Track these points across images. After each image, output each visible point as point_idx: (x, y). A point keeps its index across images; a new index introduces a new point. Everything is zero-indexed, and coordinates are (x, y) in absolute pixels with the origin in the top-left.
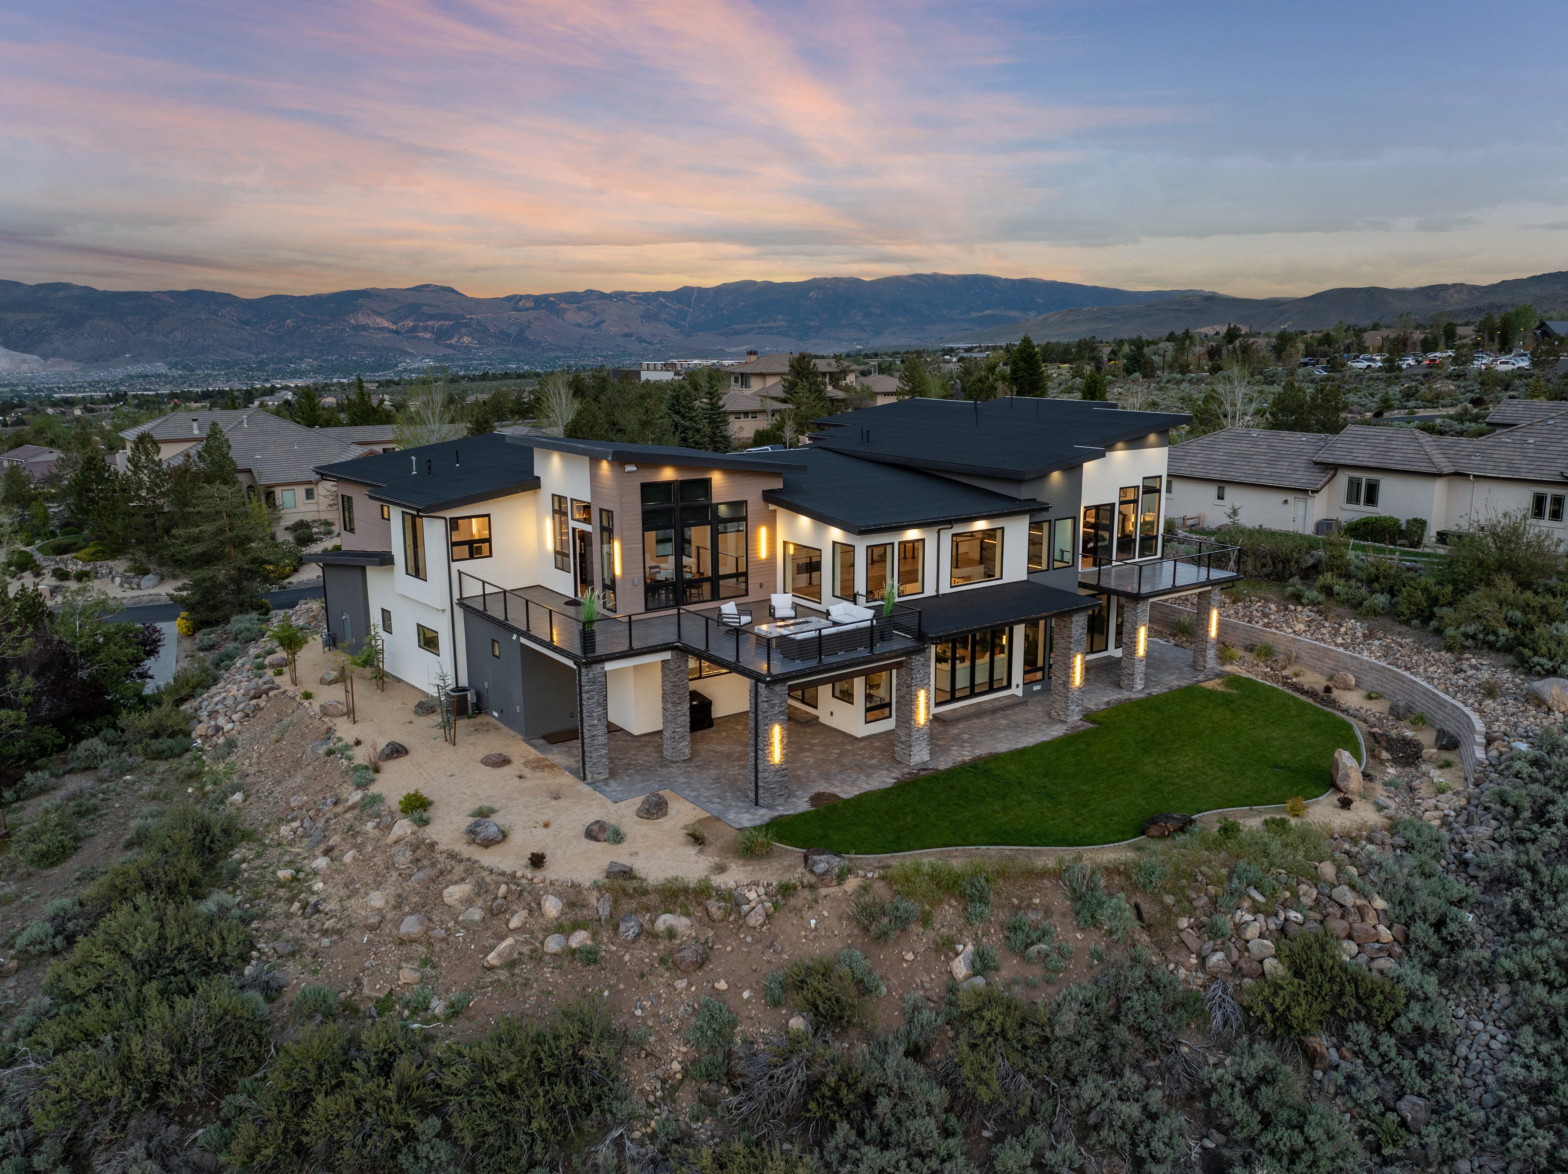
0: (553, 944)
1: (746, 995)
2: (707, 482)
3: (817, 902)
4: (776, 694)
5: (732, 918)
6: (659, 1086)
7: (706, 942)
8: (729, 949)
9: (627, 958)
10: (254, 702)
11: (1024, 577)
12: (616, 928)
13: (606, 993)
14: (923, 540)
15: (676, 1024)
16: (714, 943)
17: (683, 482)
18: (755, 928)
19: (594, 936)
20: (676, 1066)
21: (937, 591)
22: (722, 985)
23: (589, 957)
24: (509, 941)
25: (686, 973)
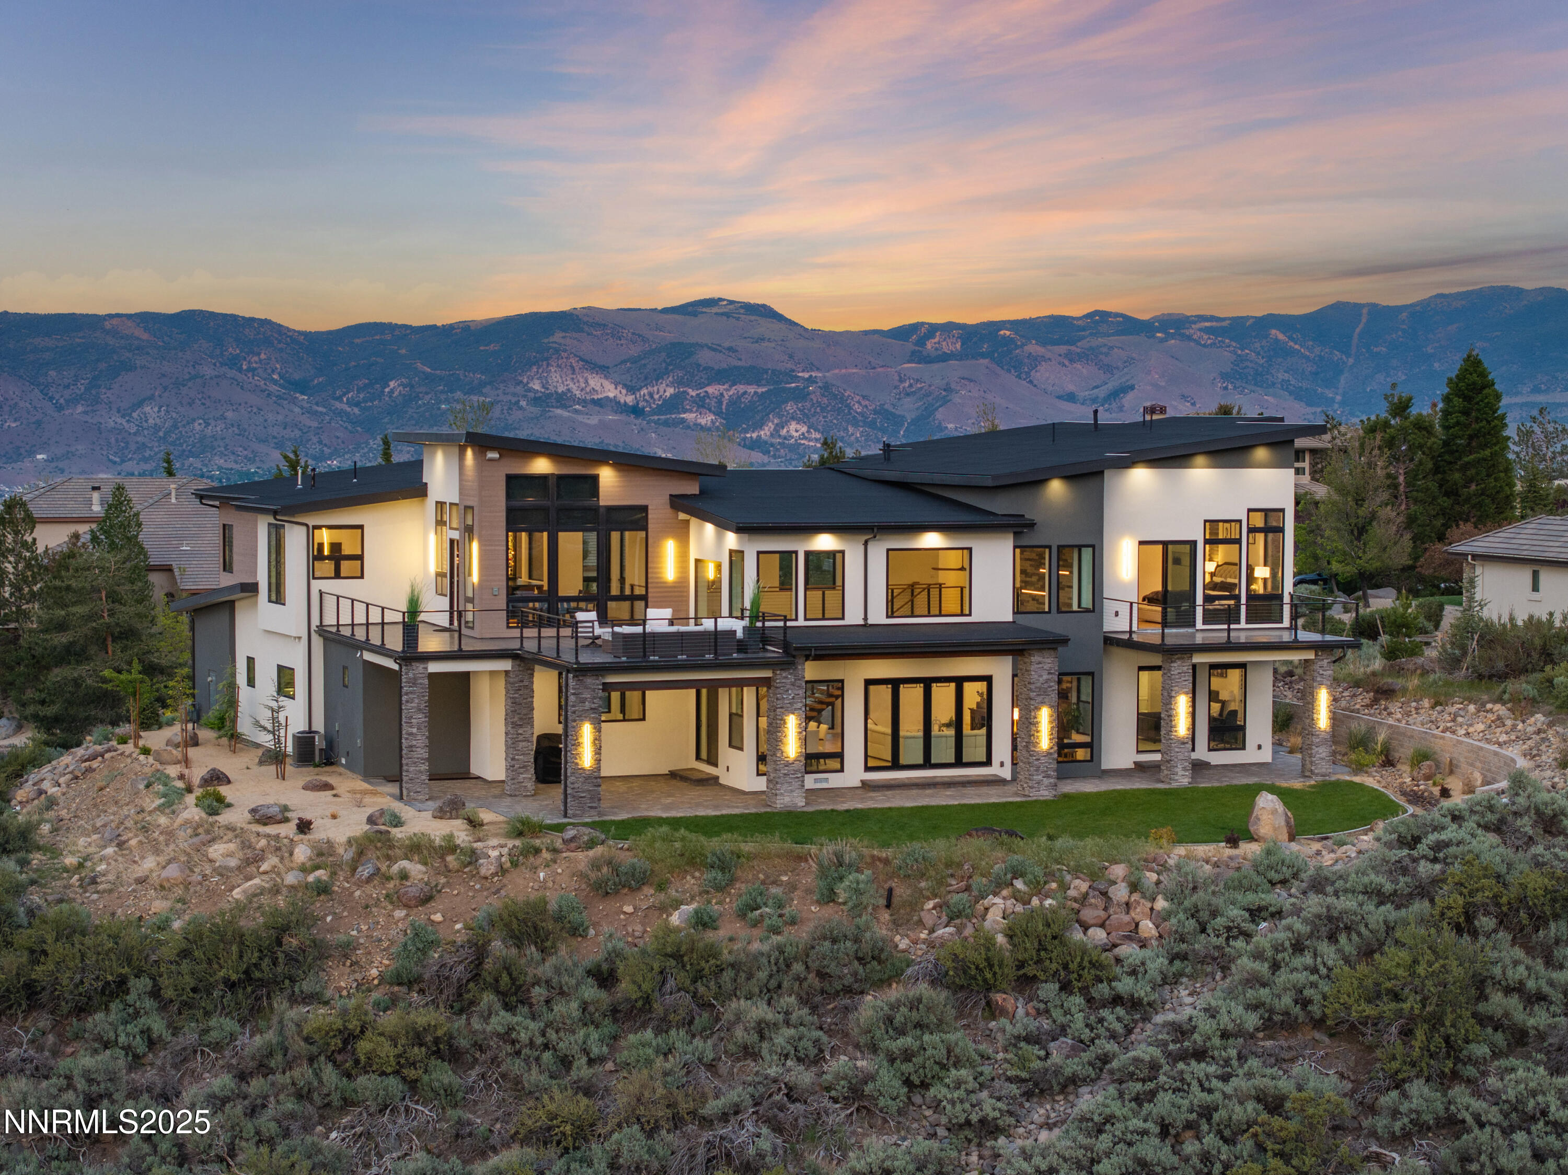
0: (291, 878)
1: (458, 926)
2: (595, 479)
3: (555, 862)
4: (586, 688)
5: (467, 870)
6: (354, 985)
7: (436, 885)
8: (455, 892)
9: (357, 893)
10: (87, 764)
11: (1010, 618)
12: (354, 870)
13: (329, 919)
14: (843, 552)
15: (385, 944)
16: (443, 887)
17: (560, 478)
18: (486, 878)
19: (334, 874)
20: (374, 972)
21: (866, 618)
22: (438, 917)
23: (322, 889)
24: (256, 881)
25: (406, 906)
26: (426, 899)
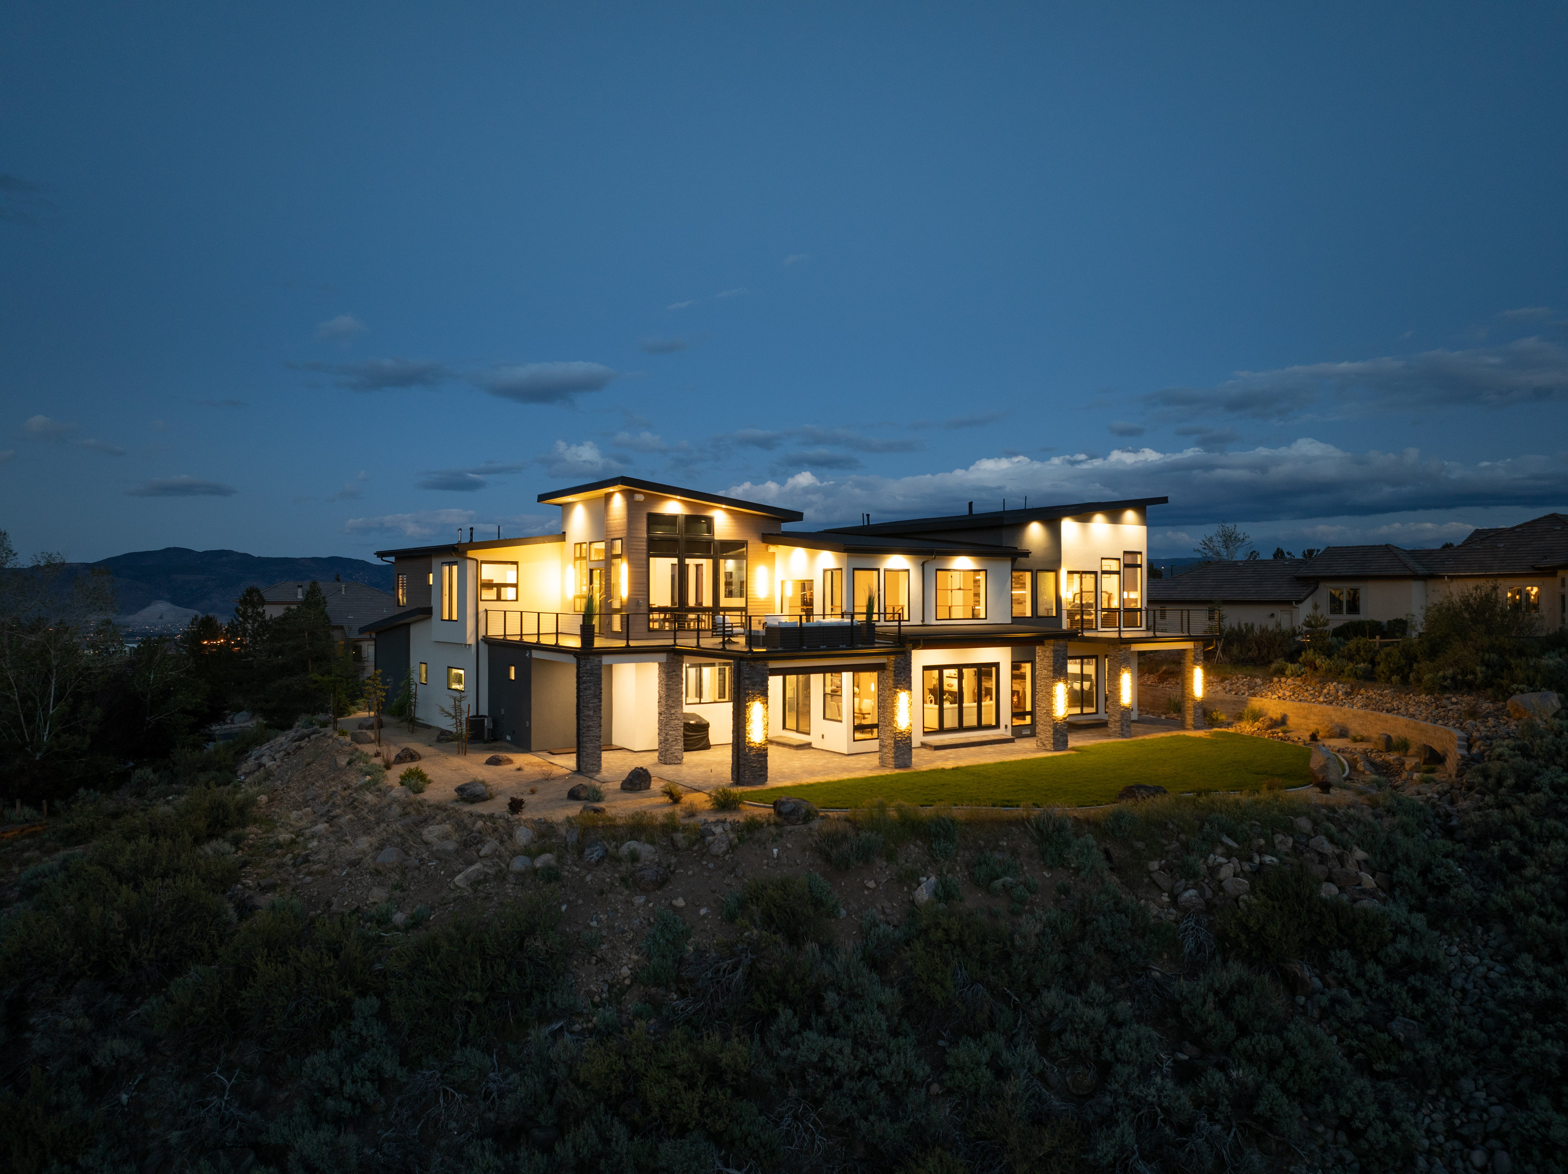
0: (519, 864)
1: (703, 911)
2: (709, 519)
3: (781, 836)
4: (757, 673)
5: (696, 848)
6: (605, 989)
7: (669, 866)
8: (690, 873)
9: (589, 878)
12: (581, 852)
13: (564, 908)
14: (908, 570)
15: (630, 935)
16: (676, 868)
17: (687, 515)
18: (718, 856)
19: (559, 858)
20: (625, 971)
22: (680, 902)
23: (551, 875)
24: (477, 866)
25: (644, 891)
26: (661, 883)
